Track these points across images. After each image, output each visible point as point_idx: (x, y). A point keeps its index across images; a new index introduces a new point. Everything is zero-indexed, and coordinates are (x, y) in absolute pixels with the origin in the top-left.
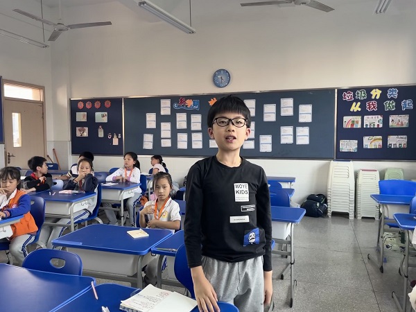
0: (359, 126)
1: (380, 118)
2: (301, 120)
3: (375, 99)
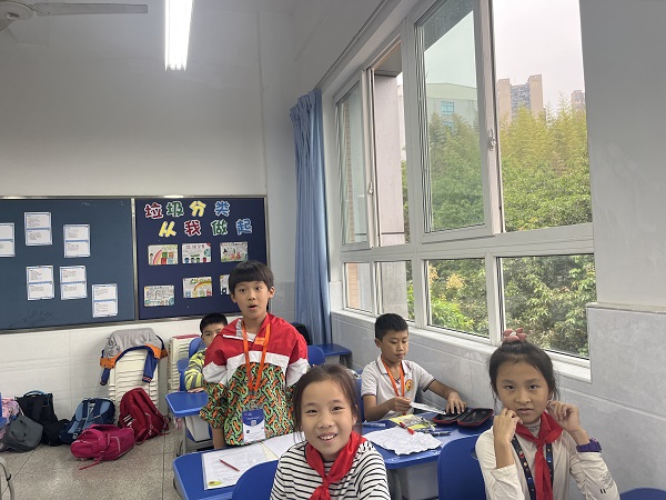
0: (175, 261)
1: (207, 247)
2: (69, 253)
3: (197, 217)
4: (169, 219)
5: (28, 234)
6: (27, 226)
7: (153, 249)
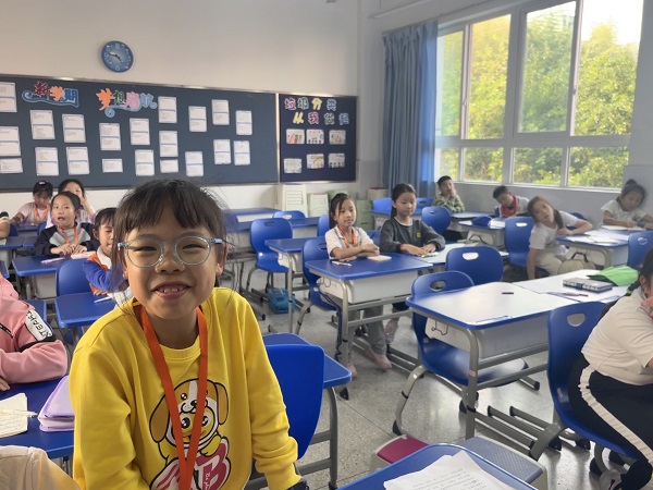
0: (302, 142)
1: (322, 132)
2: (240, 131)
3: (316, 110)
4: (299, 110)
5: (214, 116)
6: (214, 110)
7: (290, 132)
